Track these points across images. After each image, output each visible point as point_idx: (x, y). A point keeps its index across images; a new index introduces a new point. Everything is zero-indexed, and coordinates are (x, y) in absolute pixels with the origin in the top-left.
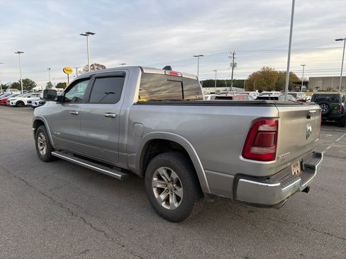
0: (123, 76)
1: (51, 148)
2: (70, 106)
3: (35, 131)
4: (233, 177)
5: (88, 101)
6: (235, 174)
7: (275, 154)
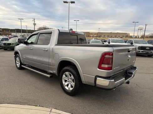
0: (51, 33)
1: (21, 64)
2: (29, 46)
3: (15, 56)
4: (94, 77)
5: (36, 44)
6: (95, 75)
7: (112, 67)
